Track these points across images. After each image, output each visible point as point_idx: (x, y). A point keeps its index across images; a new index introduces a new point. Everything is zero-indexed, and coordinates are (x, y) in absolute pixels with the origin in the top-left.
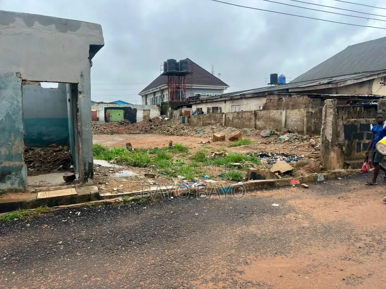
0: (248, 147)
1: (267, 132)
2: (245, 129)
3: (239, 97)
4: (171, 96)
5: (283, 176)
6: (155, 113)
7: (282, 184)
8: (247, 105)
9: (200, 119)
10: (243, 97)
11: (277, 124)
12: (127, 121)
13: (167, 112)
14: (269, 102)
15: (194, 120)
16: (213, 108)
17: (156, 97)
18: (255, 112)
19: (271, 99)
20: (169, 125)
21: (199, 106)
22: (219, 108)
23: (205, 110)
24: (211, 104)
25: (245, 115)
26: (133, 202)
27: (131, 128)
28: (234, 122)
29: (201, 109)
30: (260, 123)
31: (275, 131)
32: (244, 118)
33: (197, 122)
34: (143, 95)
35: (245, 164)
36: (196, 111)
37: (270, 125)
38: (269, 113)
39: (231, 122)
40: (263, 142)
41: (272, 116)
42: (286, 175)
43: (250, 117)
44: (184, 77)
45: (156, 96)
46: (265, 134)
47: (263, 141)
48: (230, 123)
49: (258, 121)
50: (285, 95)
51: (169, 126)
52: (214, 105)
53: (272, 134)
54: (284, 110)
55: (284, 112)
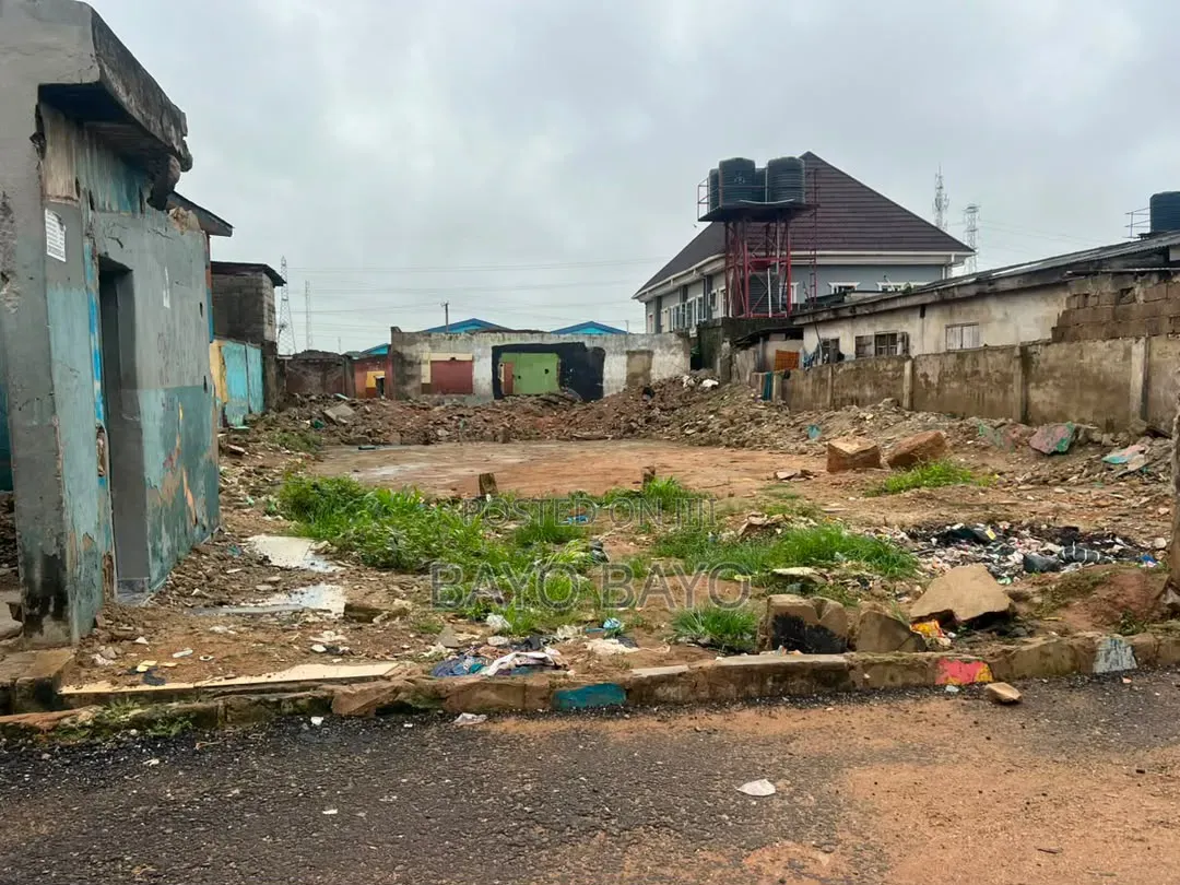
0: (930, 498)
1: (1062, 433)
2: (974, 420)
3: (972, 291)
4: (734, 298)
5: (963, 635)
6: (669, 363)
7: (892, 678)
8: (1006, 320)
9: (823, 381)
10: (988, 288)
11: (1110, 399)
12: (570, 393)
13: (716, 359)
14: (1078, 308)
15: (803, 384)
16: (879, 338)
17: (690, 305)
18: (1024, 349)
19: (1086, 296)
20: (711, 409)
21: (830, 333)
22: (899, 337)
23: (848, 347)
24: (873, 321)
25: (988, 364)
26: (134, 732)
27: (578, 420)
28: (947, 392)
29: (837, 341)
30: (1044, 397)
31: (1093, 431)
32: (983, 375)
33: (814, 392)
34: (648, 297)
35: (836, 572)
36: (818, 351)
37: (1084, 403)
38: (1079, 352)
39: (935, 393)
40: (1038, 477)
41: (1091, 365)
42: (979, 635)
43: (1005, 370)
44: (783, 225)
45: (689, 300)
46: (1048, 444)
47: (1037, 473)
48: (929, 397)
49: (1037, 387)
50: (1142, 274)
51: (712, 412)
52: (881, 327)
53: (1079, 443)
54: (1138, 339)
55: (1138, 350)
